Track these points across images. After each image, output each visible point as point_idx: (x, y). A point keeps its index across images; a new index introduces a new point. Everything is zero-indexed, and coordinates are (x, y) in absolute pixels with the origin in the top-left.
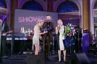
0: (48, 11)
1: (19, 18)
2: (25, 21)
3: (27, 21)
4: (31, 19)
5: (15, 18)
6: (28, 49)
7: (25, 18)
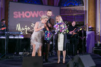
0: (48, 5)
1: (14, 13)
2: (22, 16)
3: (23, 16)
4: (28, 14)
5: (10, 12)
6: (24, 49)
7: (21, 13)
